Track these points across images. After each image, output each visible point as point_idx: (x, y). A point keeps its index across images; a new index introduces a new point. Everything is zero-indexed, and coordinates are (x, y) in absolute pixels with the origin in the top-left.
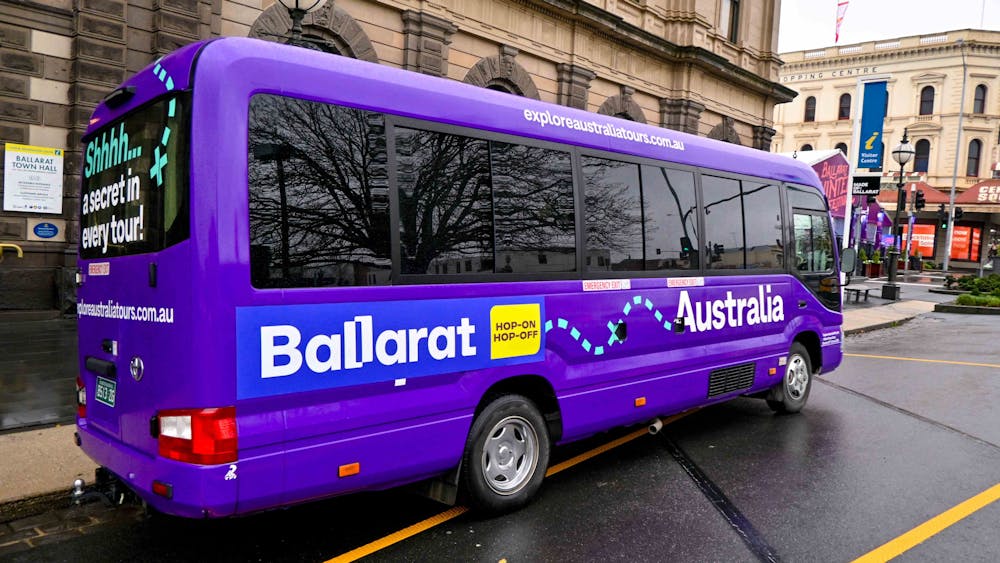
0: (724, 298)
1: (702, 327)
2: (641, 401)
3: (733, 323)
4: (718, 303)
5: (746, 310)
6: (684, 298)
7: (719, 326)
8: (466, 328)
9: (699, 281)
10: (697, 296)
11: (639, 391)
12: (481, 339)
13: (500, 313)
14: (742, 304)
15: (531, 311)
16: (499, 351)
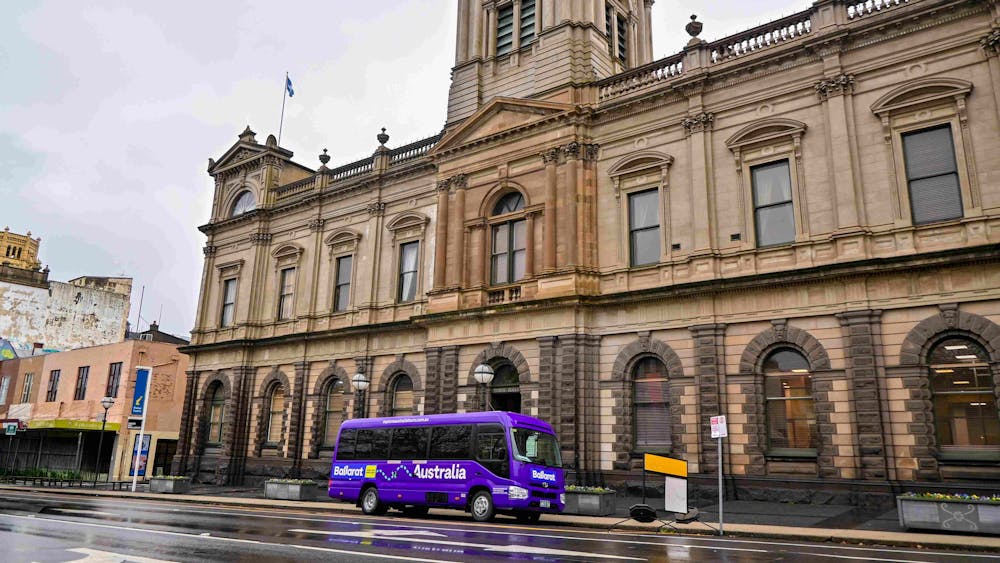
0: (434, 468)
1: (423, 477)
2: (400, 496)
3: (437, 477)
4: (431, 469)
5: (444, 473)
6: (418, 467)
7: (431, 477)
8: (362, 470)
9: (425, 462)
10: (422, 466)
11: (399, 493)
12: (364, 473)
13: (368, 467)
14: (442, 470)
15: (374, 467)
16: (367, 476)
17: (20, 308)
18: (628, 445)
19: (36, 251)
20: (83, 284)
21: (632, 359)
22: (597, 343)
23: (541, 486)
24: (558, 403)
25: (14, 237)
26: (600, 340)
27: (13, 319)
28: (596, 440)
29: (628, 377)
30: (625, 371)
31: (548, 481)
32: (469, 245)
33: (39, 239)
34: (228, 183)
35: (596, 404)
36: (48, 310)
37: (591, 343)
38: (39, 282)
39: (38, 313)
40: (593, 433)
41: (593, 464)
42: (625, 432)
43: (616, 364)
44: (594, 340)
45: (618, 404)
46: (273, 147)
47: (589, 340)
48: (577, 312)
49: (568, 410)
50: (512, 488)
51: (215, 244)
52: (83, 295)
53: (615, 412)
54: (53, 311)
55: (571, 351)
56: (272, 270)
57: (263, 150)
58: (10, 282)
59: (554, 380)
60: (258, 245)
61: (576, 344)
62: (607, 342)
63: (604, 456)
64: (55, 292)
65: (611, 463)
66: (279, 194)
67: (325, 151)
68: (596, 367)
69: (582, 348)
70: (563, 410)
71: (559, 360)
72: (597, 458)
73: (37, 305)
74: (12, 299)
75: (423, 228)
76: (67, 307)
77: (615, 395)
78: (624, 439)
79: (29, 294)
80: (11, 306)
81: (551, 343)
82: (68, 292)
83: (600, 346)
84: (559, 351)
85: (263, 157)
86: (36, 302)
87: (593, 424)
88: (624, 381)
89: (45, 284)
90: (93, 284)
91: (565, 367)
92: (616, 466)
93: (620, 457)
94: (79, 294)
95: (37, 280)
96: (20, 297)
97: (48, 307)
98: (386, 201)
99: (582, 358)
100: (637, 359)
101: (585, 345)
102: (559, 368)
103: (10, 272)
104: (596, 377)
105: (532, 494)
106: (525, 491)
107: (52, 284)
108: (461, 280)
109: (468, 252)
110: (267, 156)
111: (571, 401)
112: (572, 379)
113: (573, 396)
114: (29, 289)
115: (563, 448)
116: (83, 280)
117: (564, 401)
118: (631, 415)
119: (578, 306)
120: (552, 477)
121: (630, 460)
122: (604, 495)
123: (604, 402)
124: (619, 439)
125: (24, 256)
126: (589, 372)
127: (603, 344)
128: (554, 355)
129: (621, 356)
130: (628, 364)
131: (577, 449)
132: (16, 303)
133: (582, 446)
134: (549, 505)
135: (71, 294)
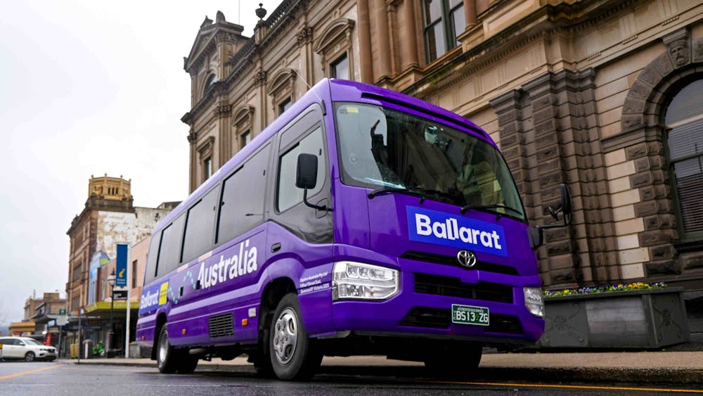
4: (215, 266)
5: (229, 267)
6: (202, 267)
9: (210, 254)
14: (228, 263)
17: (116, 229)
18: (670, 232)
19: (129, 188)
20: (164, 207)
21: (656, 89)
22: (589, 82)
23: (453, 261)
24: (536, 187)
25: (111, 180)
26: (593, 78)
27: (113, 238)
28: (608, 232)
29: (652, 121)
30: (646, 113)
31: (476, 249)
32: (395, 27)
33: (130, 180)
34: (200, 74)
35: (600, 177)
36: (136, 229)
37: (577, 85)
38: (127, 209)
39: (130, 232)
40: (601, 223)
41: (609, 273)
42: (660, 212)
43: (627, 106)
44: (582, 80)
45: (640, 169)
46: (222, 22)
47: (574, 82)
48: (549, 43)
49: (553, 192)
50: (340, 267)
51: (196, 131)
52: (160, 215)
53: (636, 183)
54: (140, 229)
55: (546, 103)
56: (234, 136)
57: (214, 29)
58: (106, 210)
59: (525, 155)
60: (220, 118)
61: (551, 90)
62: (606, 77)
63: (625, 257)
64: (140, 215)
65: (641, 266)
66: (233, 65)
67: (261, 5)
68: (592, 121)
69: (563, 96)
70: (543, 194)
71: (528, 125)
72: (612, 261)
73: (128, 226)
74: (110, 223)
75: (348, 34)
76: (150, 225)
77: (632, 156)
78: (659, 223)
79: (122, 218)
80: (110, 228)
81: (513, 103)
82: (149, 214)
83: (594, 87)
84: (528, 112)
85: (216, 35)
86: (127, 224)
87: (599, 209)
88: (646, 128)
89: (132, 210)
90: (170, 207)
91: (538, 130)
92: (650, 270)
93: (657, 254)
94: (157, 214)
95: (125, 207)
96: (115, 221)
97: (137, 227)
98: (312, 26)
99: (565, 109)
100: (668, 85)
101: (567, 88)
102: (530, 136)
103: (106, 203)
104: (593, 134)
105: (412, 281)
106: (390, 275)
107: (137, 209)
108: (390, 70)
109: (396, 35)
110: (218, 33)
111: (556, 178)
112: (553, 144)
113: (557, 170)
114: (120, 215)
115: (552, 252)
116: (164, 206)
117: (544, 182)
118: (667, 182)
119: (549, 31)
120: (492, 239)
121: (677, 256)
122: (654, 295)
123: (612, 172)
124: (651, 224)
125: (121, 192)
126: (581, 130)
127: (598, 83)
128: (520, 119)
129: (635, 89)
130: (649, 101)
131: (576, 251)
132: (113, 226)
133: (584, 245)
134: (485, 319)
135: (151, 214)
